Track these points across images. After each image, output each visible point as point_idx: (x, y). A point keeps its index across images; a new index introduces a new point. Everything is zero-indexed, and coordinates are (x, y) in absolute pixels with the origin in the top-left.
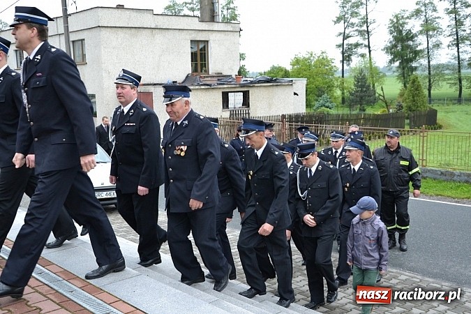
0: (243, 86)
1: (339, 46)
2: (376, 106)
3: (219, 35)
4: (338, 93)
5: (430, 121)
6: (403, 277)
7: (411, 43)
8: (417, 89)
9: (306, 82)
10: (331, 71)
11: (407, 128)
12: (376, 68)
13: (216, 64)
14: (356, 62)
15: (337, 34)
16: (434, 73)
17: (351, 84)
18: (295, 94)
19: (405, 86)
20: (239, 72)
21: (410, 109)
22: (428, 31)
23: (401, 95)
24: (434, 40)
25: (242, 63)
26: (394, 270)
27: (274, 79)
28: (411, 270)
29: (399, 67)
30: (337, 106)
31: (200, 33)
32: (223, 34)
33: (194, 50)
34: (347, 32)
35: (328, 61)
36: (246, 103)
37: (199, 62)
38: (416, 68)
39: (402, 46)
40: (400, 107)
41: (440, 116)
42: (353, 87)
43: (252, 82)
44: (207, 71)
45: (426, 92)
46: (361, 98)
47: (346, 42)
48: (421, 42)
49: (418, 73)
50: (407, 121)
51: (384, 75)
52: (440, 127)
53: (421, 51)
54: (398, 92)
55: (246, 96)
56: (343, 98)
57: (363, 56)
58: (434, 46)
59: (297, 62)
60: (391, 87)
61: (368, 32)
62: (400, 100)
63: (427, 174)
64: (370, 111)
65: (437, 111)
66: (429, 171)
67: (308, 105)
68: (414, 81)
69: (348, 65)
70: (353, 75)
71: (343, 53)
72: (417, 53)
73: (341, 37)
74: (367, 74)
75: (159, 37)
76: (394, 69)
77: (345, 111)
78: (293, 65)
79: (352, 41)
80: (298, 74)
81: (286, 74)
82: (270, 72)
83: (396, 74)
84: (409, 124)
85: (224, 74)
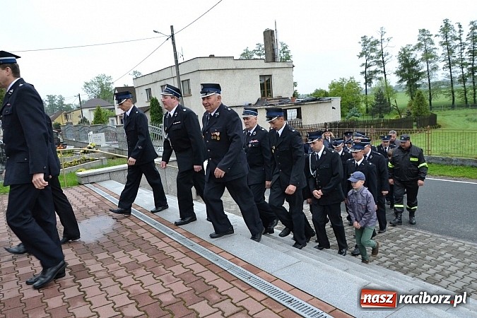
0: (296, 104)
1: (362, 73)
2: (391, 114)
3: (278, 70)
4: (363, 106)
5: (432, 122)
6: (418, 234)
7: (415, 68)
8: (421, 100)
9: (340, 99)
10: (358, 91)
11: (415, 128)
12: (390, 87)
13: (278, 90)
14: (375, 83)
15: (361, 64)
16: (434, 88)
17: (372, 99)
18: (333, 108)
19: (412, 98)
20: (294, 95)
21: (416, 114)
22: (427, 58)
23: (410, 105)
24: (432, 64)
25: (295, 88)
26: (411, 229)
27: (318, 98)
28: (423, 229)
29: (407, 85)
30: (363, 115)
31: (266, 70)
32: (281, 70)
33: (262, 82)
34: (368, 62)
35: (355, 84)
36: (299, 116)
37: (266, 90)
38: (419, 86)
39: (409, 70)
40: (409, 113)
41: (439, 118)
42: (374, 101)
43: (302, 101)
44: (271, 96)
45: (428, 102)
46: (380, 108)
47: (367, 70)
48: (423, 67)
49: (421, 88)
50: (415, 123)
51: (397, 92)
52: (440, 127)
53: (423, 73)
54: (407, 103)
55: (299, 111)
56: (367, 109)
57: (380, 79)
58: (432, 69)
59: (333, 85)
60: (402, 100)
61: (383, 62)
62: (409, 108)
63: (433, 161)
64: (387, 117)
65: (436, 115)
66: (433, 158)
67: (343, 115)
68: (419, 94)
69: (370, 85)
70: (374, 92)
71: (366, 78)
72: (420, 74)
73: (364, 67)
74: (384, 91)
75: (238, 74)
76: (403, 87)
77: (369, 118)
78: (330, 88)
79: (372, 69)
80: (335, 94)
81: (326, 94)
82: (314, 94)
83: (406, 90)
84: (417, 125)
85: (283, 97)
